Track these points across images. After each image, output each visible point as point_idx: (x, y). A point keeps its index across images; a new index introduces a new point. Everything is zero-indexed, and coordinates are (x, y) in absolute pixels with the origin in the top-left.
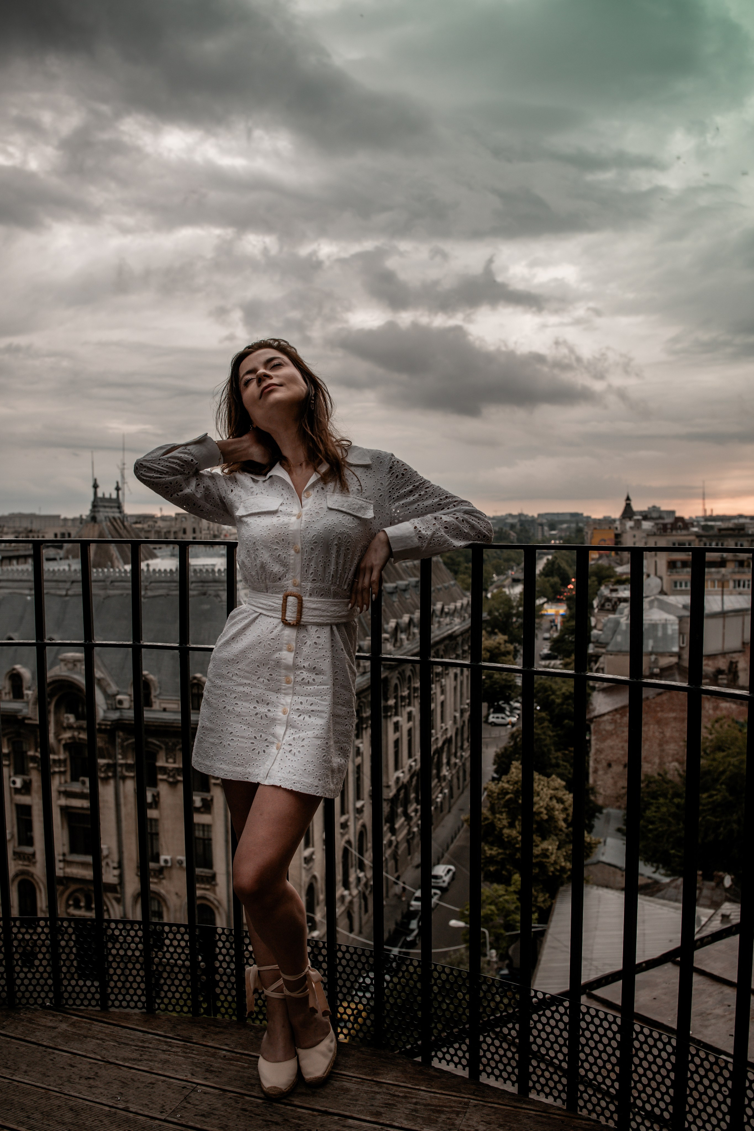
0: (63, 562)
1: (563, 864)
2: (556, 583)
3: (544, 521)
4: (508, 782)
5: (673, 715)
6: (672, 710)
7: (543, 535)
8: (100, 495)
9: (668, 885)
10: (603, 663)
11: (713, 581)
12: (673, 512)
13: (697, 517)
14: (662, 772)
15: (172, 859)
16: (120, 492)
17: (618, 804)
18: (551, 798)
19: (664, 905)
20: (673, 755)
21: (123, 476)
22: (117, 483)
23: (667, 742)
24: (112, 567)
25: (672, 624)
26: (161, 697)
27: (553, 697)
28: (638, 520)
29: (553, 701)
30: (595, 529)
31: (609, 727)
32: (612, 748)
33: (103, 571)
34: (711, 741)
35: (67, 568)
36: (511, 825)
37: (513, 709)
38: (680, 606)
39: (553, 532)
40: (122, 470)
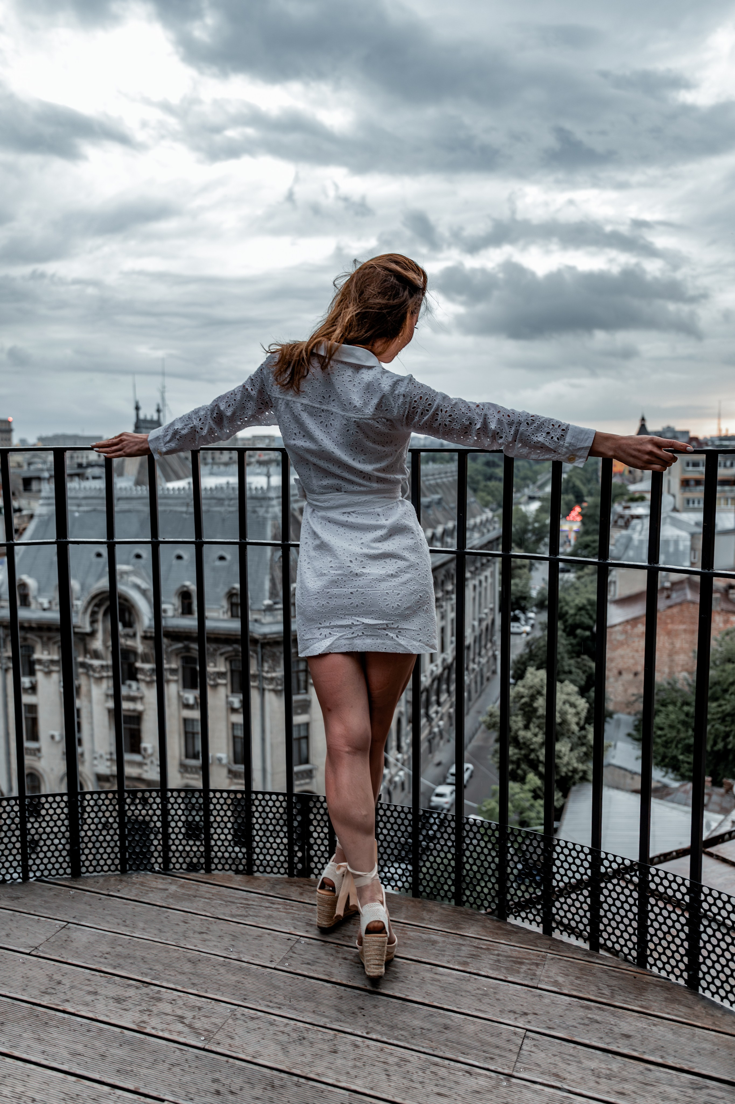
1: (576, 765)
2: (570, 501)
4: (524, 686)
5: (682, 627)
6: (682, 622)
8: (142, 416)
9: (677, 789)
11: (727, 499)
12: (687, 433)
13: (711, 437)
14: (671, 682)
16: (161, 414)
17: (628, 710)
18: (564, 703)
19: (673, 808)
20: (683, 666)
21: (163, 399)
22: (158, 405)
23: (677, 653)
25: (684, 540)
29: (567, 613)
31: (621, 637)
32: (622, 657)
34: (721, 653)
36: (526, 727)
37: (527, 619)
38: (692, 523)
40: (163, 393)
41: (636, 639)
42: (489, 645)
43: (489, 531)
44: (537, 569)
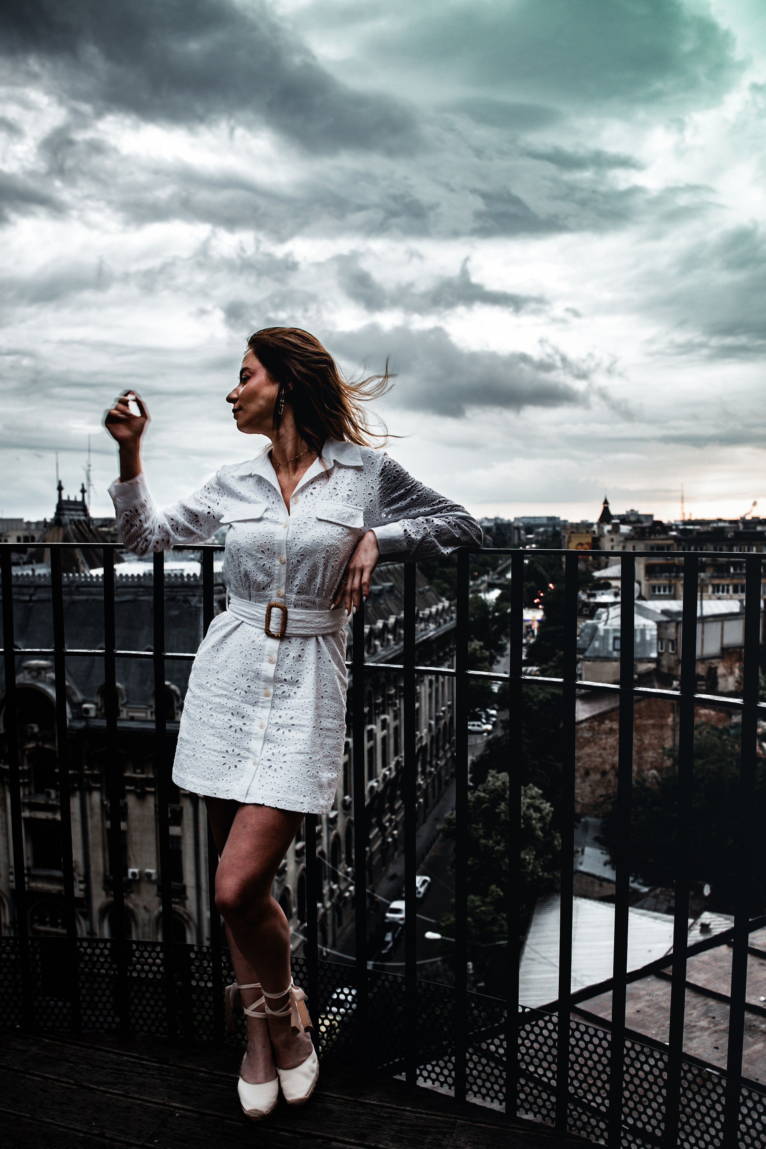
0: (26, 567)
1: (541, 874)
3: (521, 524)
4: (484, 791)
5: (651, 722)
6: (650, 717)
7: (519, 539)
8: (65, 497)
9: (646, 894)
10: (581, 669)
12: (651, 516)
13: (676, 521)
14: (640, 780)
15: (140, 872)
16: (86, 495)
17: (596, 813)
18: (528, 808)
19: (643, 915)
20: (652, 763)
21: (88, 479)
22: (83, 485)
23: (646, 750)
24: (78, 571)
25: (650, 630)
26: (128, 706)
27: (530, 704)
28: (616, 524)
29: (531, 709)
30: (572, 532)
31: (587, 735)
32: (589, 755)
33: (68, 576)
35: (30, 573)
36: (488, 836)
37: (489, 716)
38: (659, 611)
39: (530, 536)
40: (88, 472)
41: (604, 737)
42: (448, 746)
43: (445, 622)
44: (498, 662)
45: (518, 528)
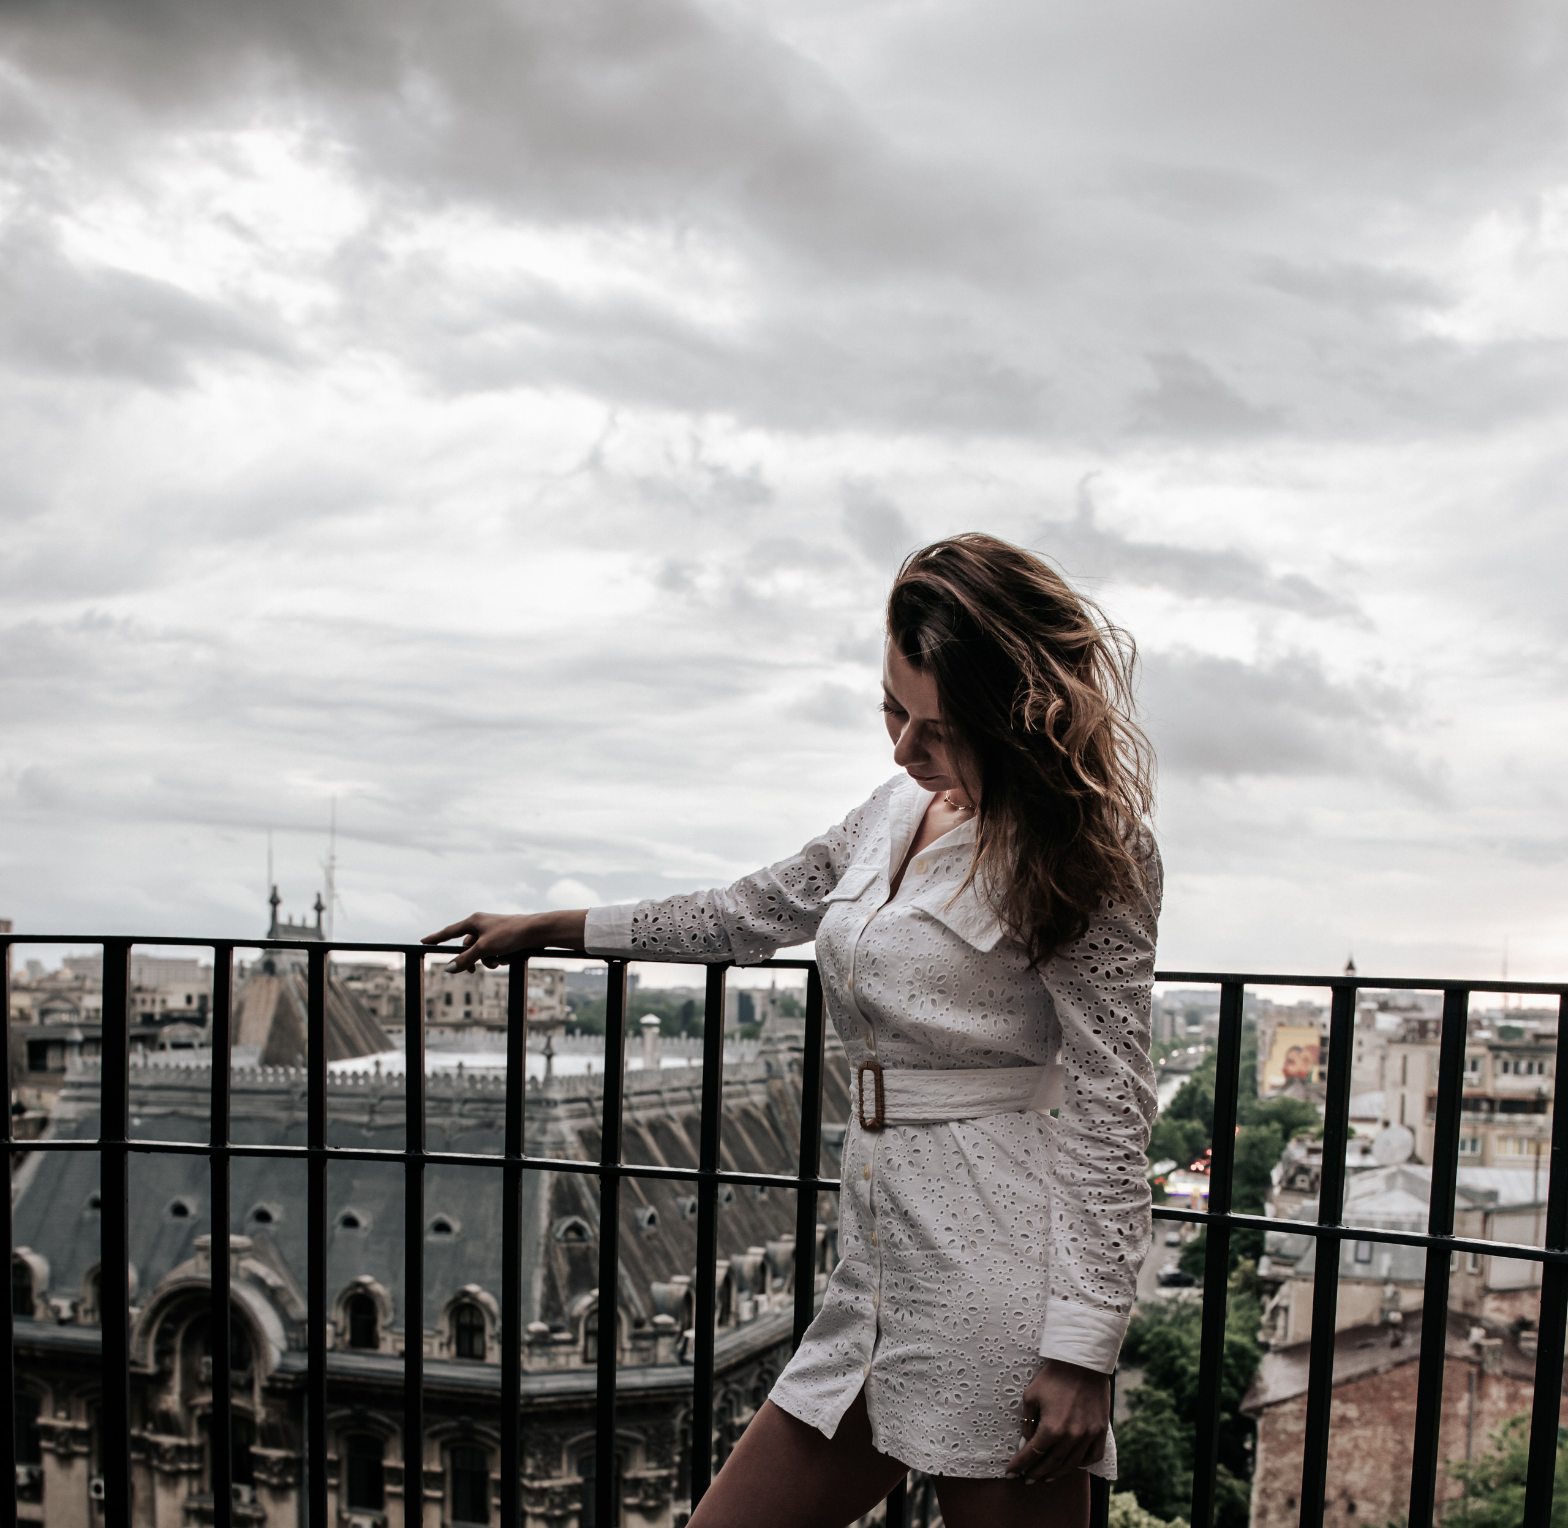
3: (1177, 1005)
7: (1173, 1034)
8: (282, 918)
10: (1288, 1296)
11: (1519, 1141)
13: (1488, 1010)
16: (324, 915)
21: (330, 883)
22: (319, 896)
26: (396, 1330)
27: (1183, 1361)
28: (1369, 1011)
29: (1184, 1370)
30: (1281, 1025)
33: (287, 1073)
34: (1501, 1463)
39: (1194, 1029)
40: (330, 870)
45: (1171, 1013)
